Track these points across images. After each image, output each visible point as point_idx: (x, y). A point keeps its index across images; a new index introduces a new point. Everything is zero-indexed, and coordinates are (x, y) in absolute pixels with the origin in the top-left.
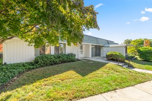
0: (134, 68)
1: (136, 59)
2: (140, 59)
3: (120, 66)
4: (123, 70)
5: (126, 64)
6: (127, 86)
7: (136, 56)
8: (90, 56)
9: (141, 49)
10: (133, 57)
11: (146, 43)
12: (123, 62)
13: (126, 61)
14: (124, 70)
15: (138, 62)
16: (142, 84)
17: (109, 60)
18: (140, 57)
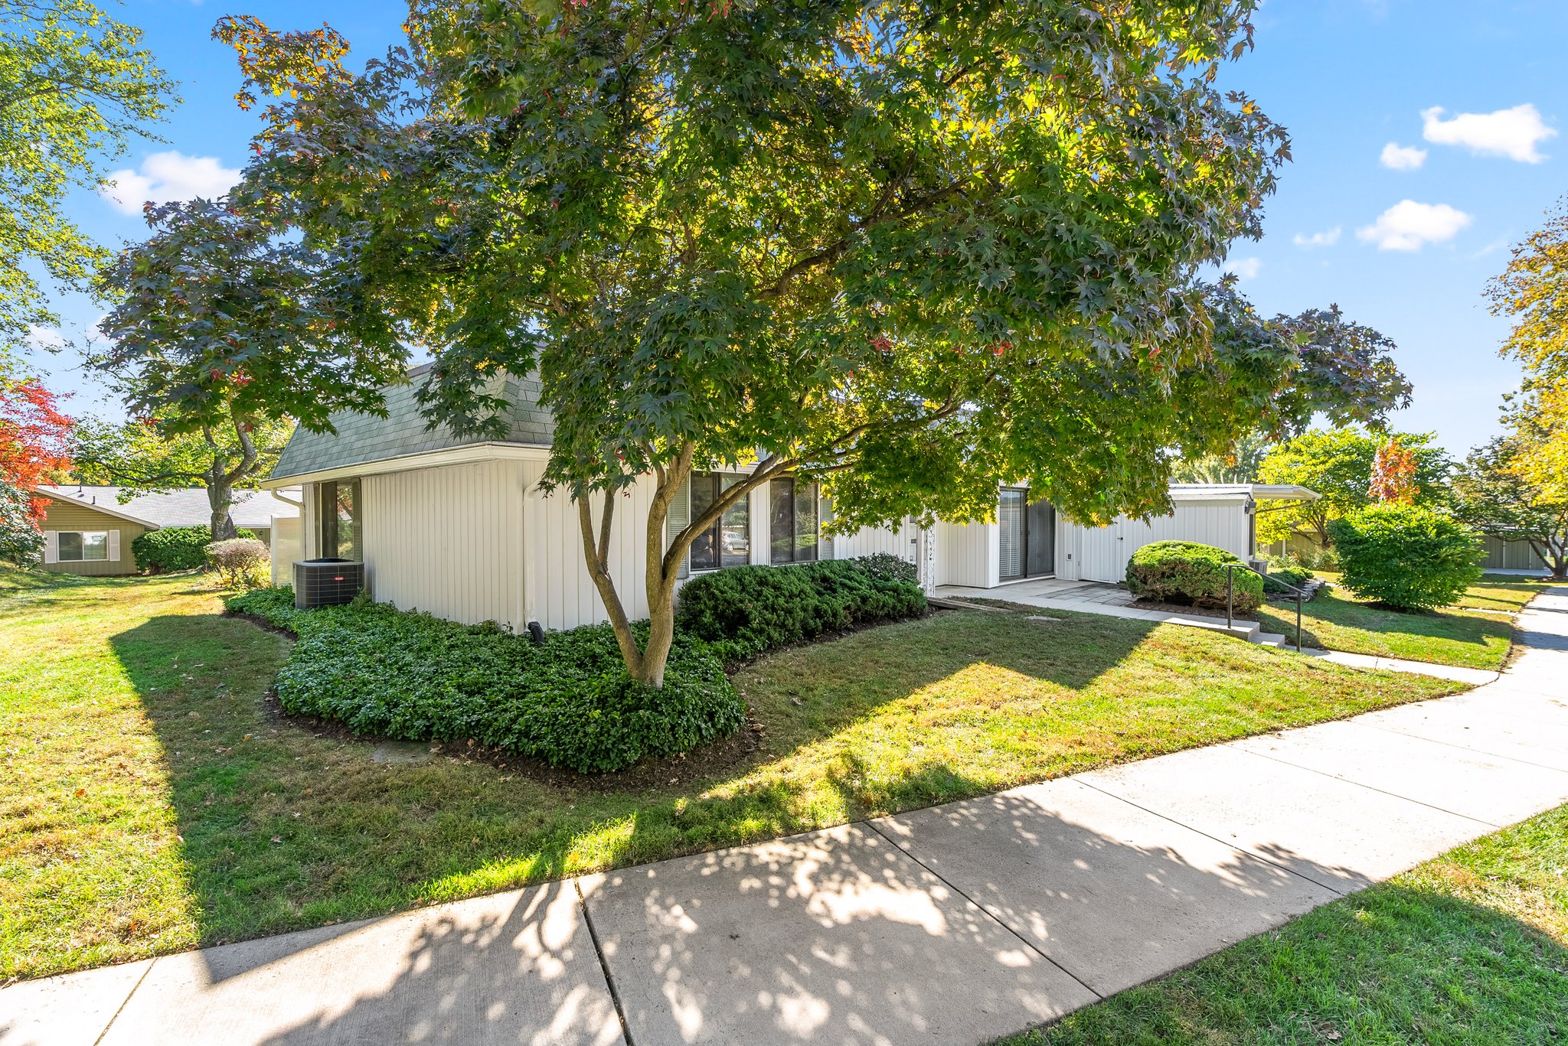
0: (1324, 649)
1: (1321, 592)
2: (1348, 595)
3: (1244, 637)
4: (1265, 657)
5: (1269, 626)
6: (1318, 721)
7: (1319, 577)
8: (993, 580)
9: (1360, 521)
10: (1301, 581)
11: (1391, 469)
12: (1246, 613)
13: (1265, 609)
14: (1274, 659)
15: (1343, 615)
16: (1384, 712)
17: (1147, 601)
18: (1348, 583)
